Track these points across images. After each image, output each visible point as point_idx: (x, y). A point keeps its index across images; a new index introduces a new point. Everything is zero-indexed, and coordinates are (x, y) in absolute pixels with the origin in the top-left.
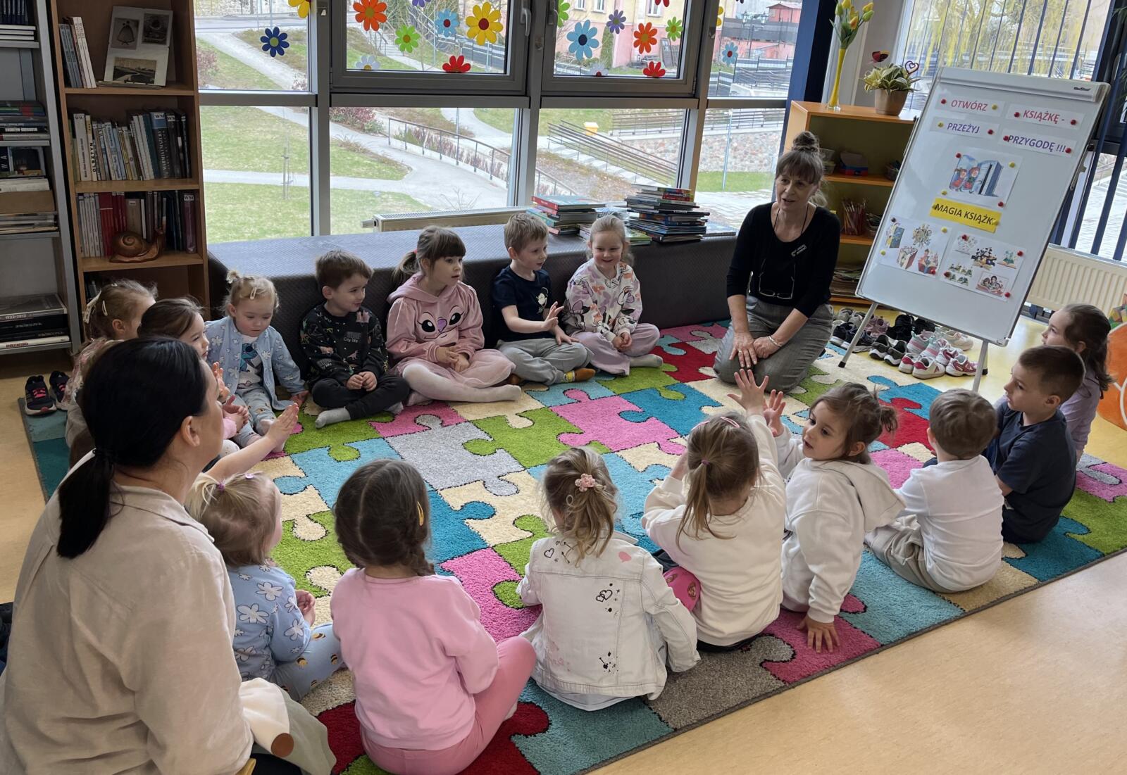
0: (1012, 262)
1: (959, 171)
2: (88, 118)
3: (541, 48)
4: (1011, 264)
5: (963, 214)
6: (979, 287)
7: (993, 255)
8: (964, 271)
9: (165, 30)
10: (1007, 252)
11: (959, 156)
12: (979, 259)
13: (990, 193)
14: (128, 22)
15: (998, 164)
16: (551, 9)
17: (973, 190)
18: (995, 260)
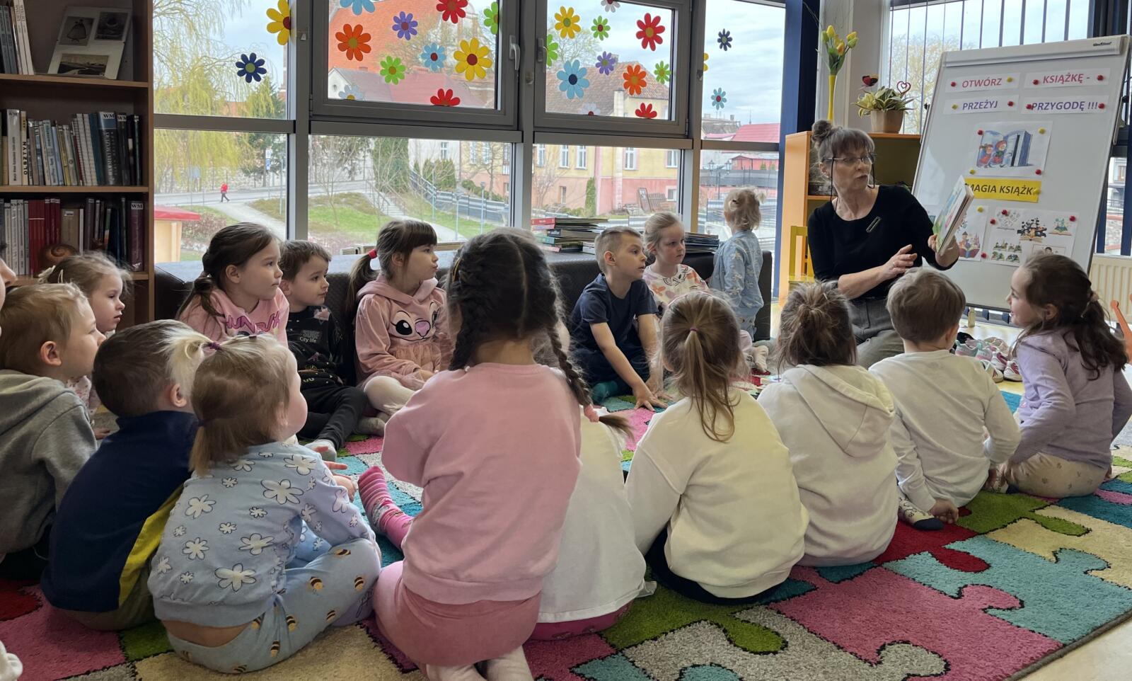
0: (1065, 229)
1: (985, 148)
2: (24, 114)
3: (531, 83)
4: (1064, 232)
5: (998, 189)
7: (1041, 225)
8: (1012, 247)
9: (122, 27)
10: (1057, 220)
11: (980, 133)
12: (1026, 232)
13: (1023, 162)
15: (1026, 133)
16: (540, 46)
17: (1004, 163)
18: (1045, 230)
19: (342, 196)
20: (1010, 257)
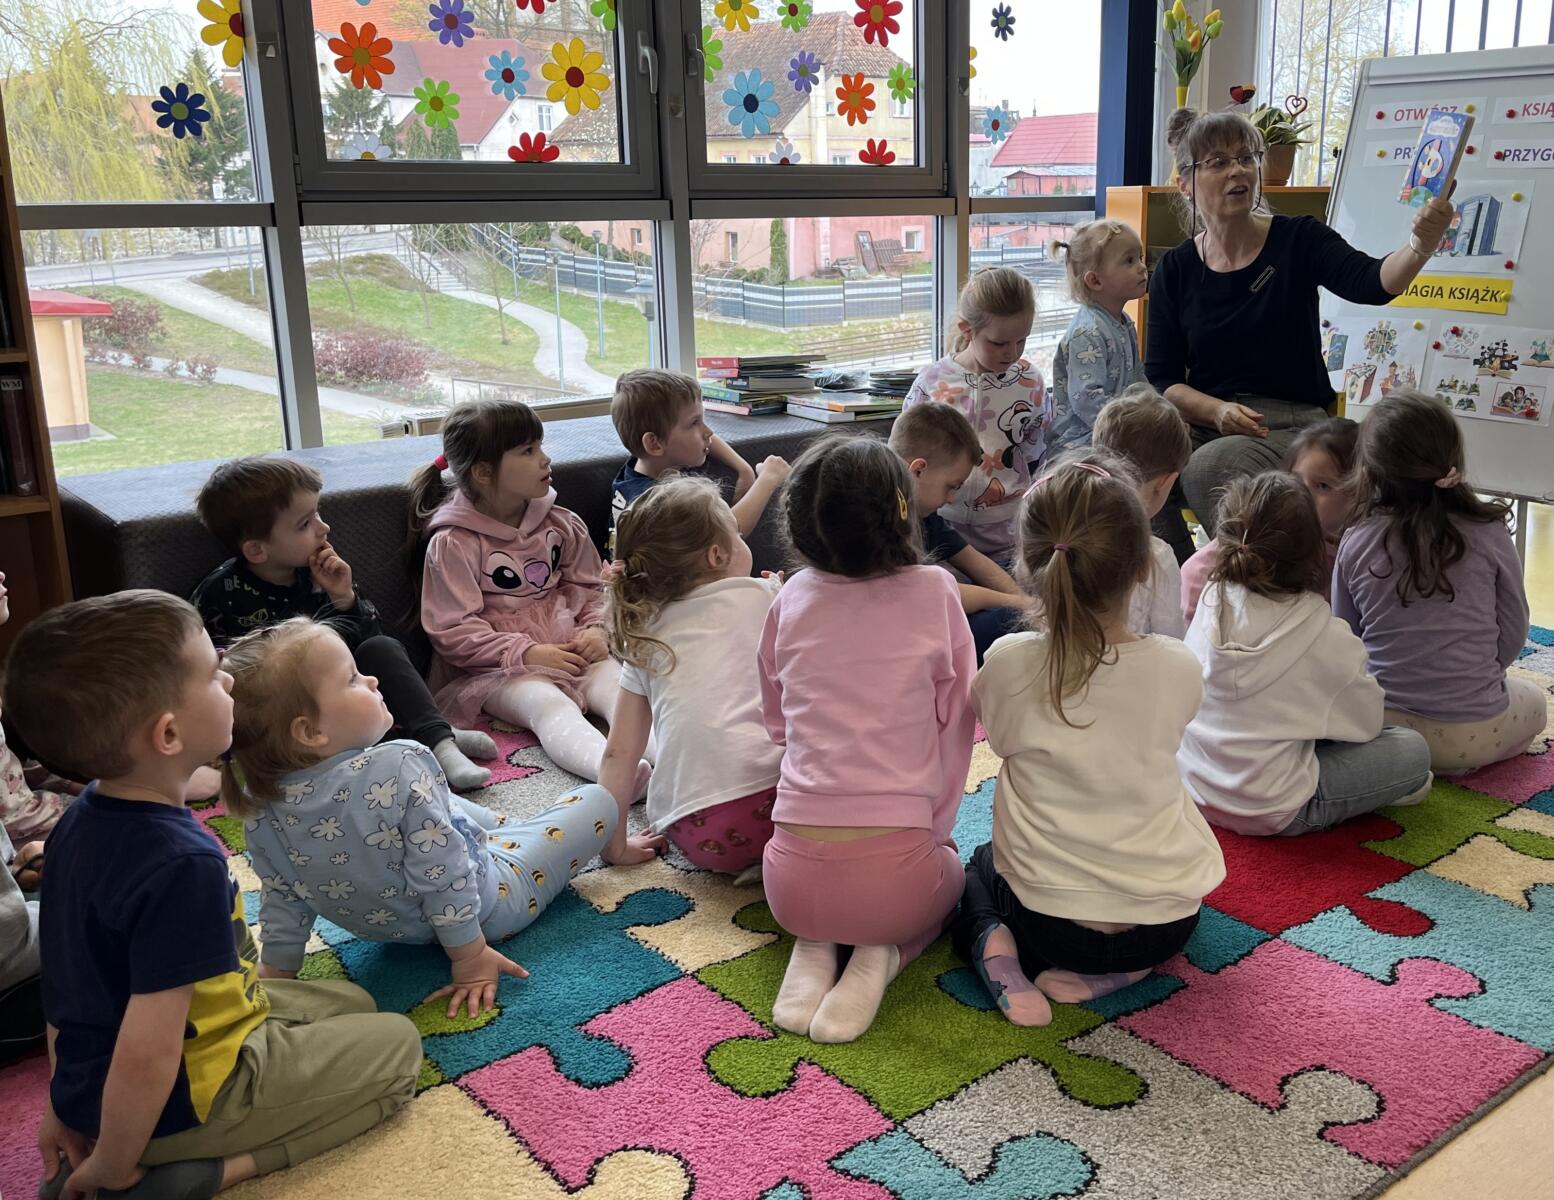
0: (1547, 357)
3: (680, 115)
4: (1545, 362)
5: (1446, 293)
6: (1495, 410)
7: (1510, 351)
8: (1464, 387)
10: (1535, 343)
12: (1487, 363)
13: (1487, 249)
15: (1492, 199)
16: (691, 47)
17: (1456, 250)
18: (1517, 359)
20: (1461, 402)
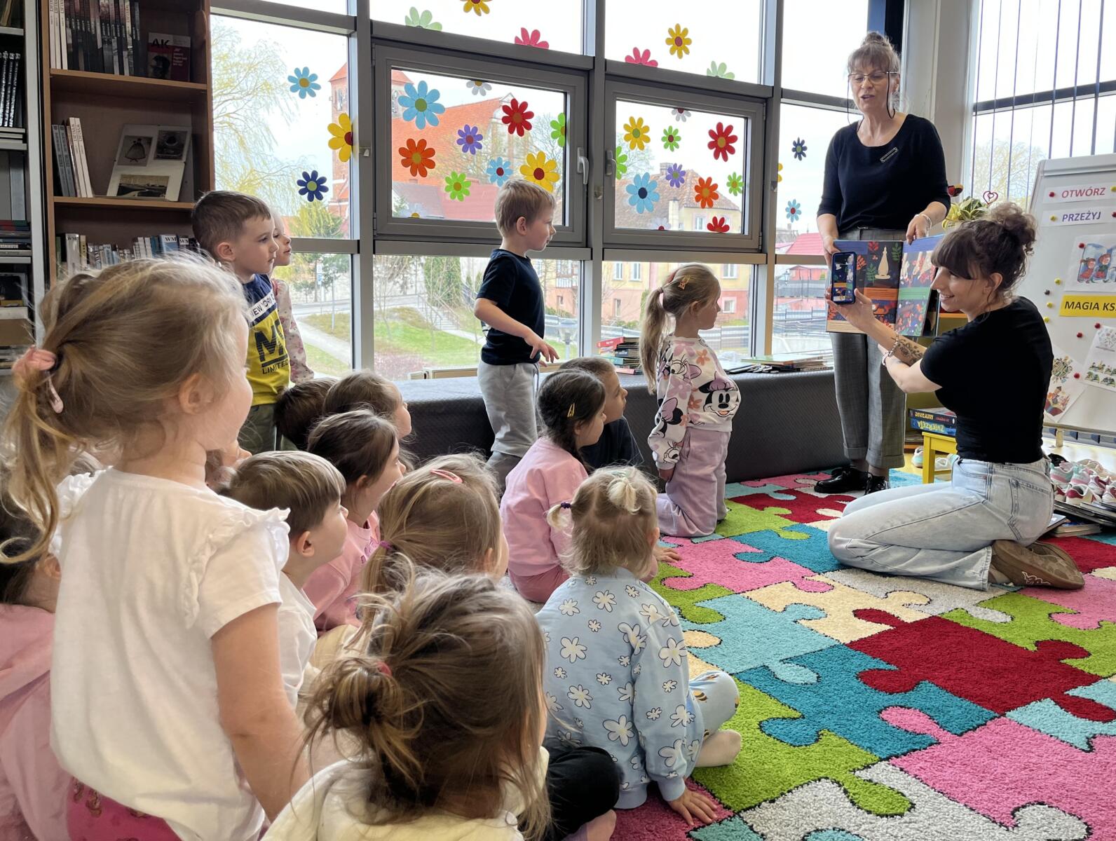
2: (83, 238)
5: (1101, 307)
8: (1109, 370)
9: (182, 146)
11: (1082, 246)
14: (140, 139)
16: (609, 158)
19: (394, 310)
20: (1106, 380)
